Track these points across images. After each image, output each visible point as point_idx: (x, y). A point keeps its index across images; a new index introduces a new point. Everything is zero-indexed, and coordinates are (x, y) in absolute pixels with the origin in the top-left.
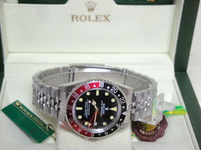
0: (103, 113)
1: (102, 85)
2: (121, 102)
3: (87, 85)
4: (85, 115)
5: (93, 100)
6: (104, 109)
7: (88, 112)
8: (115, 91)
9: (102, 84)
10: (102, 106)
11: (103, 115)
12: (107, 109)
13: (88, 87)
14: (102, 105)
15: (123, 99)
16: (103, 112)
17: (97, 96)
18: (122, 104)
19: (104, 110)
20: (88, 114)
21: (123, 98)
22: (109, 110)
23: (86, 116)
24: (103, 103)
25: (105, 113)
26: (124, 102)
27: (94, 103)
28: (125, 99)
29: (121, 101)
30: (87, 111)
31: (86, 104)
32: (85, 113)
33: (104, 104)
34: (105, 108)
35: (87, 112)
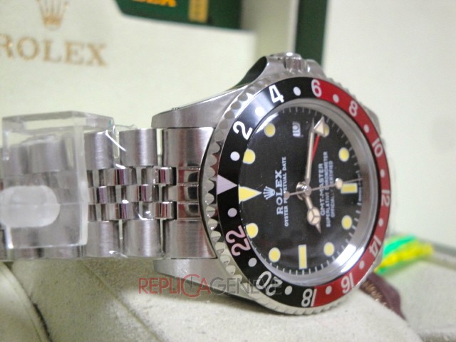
0: (278, 174)
1: (308, 298)
2: (242, 235)
3: (346, 289)
4: (331, 162)
5: (318, 226)
6: (278, 190)
7: (323, 174)
8: (266, 277)
9: (306, 302)
10: (283, 205)
11: (280, 168)
12: (270, 193)
13: (345, 282)
14: (286, 208)
15: (237, 249)
16: (279, 178)
17: (302, 243)
18: (240, 227)
19: (277, 186)
20: (323, 166)
21: (239, 254)
22: (262, 191)
23: (329, 160)
24: (281, 217)
25: (275, 175)
26: (232, 237)
27: (314, 217)
28: (230, 246)
29: (245, 240)
30: (326, 181)
31: (333, 206)
32: (331, 172)
33: (279, 212)
34: (274, 198)
35: (326, 174)
